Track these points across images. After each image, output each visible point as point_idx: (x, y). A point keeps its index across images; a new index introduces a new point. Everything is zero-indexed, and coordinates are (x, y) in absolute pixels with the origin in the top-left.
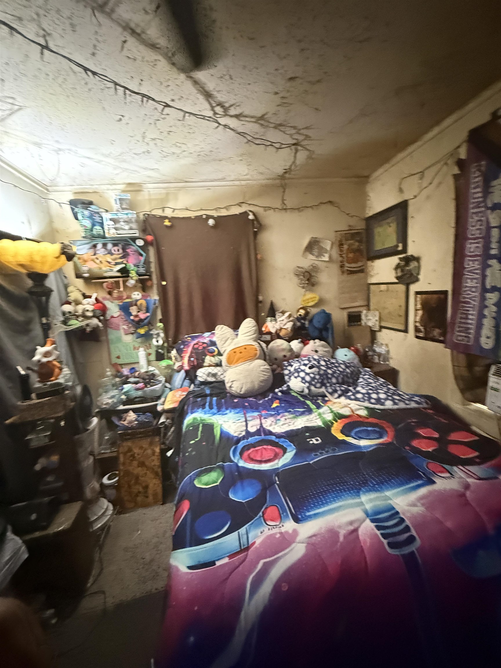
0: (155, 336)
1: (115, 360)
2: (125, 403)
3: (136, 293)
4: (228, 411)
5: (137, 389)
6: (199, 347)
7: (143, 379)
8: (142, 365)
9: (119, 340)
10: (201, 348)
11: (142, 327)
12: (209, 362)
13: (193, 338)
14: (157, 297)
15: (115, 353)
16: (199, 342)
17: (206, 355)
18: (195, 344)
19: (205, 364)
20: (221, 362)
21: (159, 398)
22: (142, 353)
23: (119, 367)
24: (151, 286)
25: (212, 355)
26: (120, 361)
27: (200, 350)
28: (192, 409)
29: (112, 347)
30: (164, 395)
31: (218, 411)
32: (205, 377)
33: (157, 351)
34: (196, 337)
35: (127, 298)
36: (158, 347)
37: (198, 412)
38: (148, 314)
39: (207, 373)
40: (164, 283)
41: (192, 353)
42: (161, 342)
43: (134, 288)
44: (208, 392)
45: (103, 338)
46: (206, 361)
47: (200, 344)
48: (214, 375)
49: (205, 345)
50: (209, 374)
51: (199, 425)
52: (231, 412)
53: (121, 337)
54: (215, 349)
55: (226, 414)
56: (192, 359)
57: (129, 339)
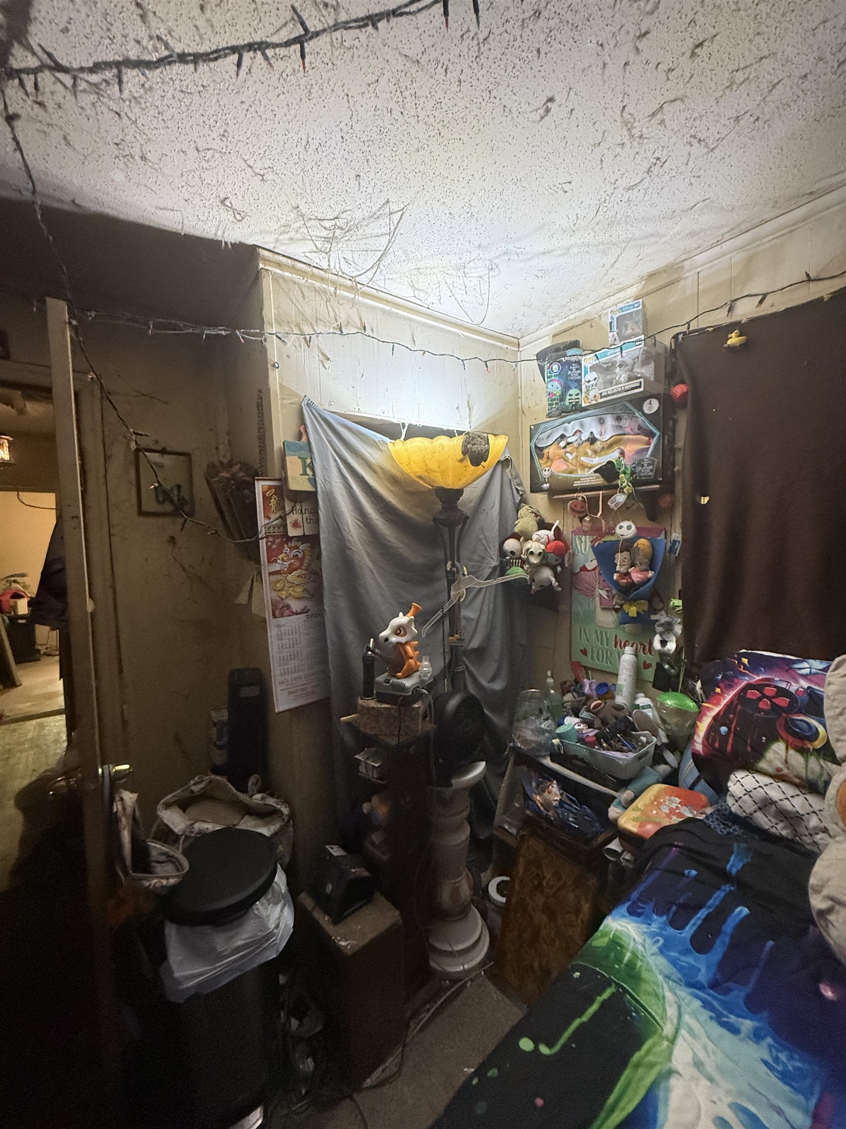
0: (659, 629)
1: (577, 657)
2: (556, 757)
3: (625, 524)
4: (747, 1025)
5: (581, 740)
6: (760, 699)
7: (604, 722)
8: (622, 685)
9: (590, 616)
10: (764, 704)
11: (633, 601)
12: (780, 765)
13: (757, 664)
14: (677, 535)
15: (580, 642)
16: (767, 683)
17: (774, 738)
18: (749, 686)
19: (762, 765)
20: (827, 783)
21: (622, 784)
22: (627, 657)
23: (582, 673)
24: (672, 508)
25: (799, 743)
26: (586, 661)
27: (759, 710)
28: (646, 897)
29: (576, 628)
30: (637, 785)
31: (714, 985)
32: (749, 806)
33: (659, 667)
34: (770, 664)
35: (608, 534)
36: (663, 655)
37: (648, 921)
38: (650, 574)
39: (759, 794)
40: (705, 500)
41: (729, 706)
42: (672, 646)
43: (625, 511)
44: (734, 865)
45: (563, 608)
46: (769, 755)
47: (770, 691)
48: (792, 818)
49: (783, 702)
50: (766, 804)
51: (609, 983)
52: (757, 1036)
53: (594, 611)
54: (821, 729)
55: (734, 1030)
56: (723, 729)
57: (607, 619)
